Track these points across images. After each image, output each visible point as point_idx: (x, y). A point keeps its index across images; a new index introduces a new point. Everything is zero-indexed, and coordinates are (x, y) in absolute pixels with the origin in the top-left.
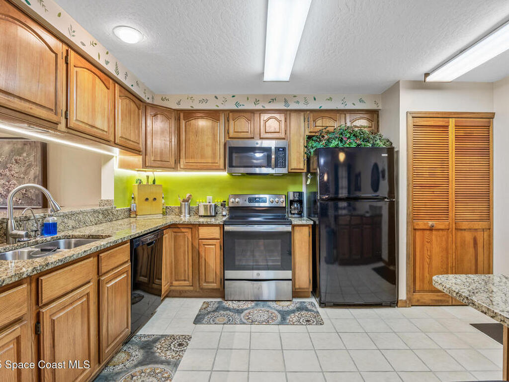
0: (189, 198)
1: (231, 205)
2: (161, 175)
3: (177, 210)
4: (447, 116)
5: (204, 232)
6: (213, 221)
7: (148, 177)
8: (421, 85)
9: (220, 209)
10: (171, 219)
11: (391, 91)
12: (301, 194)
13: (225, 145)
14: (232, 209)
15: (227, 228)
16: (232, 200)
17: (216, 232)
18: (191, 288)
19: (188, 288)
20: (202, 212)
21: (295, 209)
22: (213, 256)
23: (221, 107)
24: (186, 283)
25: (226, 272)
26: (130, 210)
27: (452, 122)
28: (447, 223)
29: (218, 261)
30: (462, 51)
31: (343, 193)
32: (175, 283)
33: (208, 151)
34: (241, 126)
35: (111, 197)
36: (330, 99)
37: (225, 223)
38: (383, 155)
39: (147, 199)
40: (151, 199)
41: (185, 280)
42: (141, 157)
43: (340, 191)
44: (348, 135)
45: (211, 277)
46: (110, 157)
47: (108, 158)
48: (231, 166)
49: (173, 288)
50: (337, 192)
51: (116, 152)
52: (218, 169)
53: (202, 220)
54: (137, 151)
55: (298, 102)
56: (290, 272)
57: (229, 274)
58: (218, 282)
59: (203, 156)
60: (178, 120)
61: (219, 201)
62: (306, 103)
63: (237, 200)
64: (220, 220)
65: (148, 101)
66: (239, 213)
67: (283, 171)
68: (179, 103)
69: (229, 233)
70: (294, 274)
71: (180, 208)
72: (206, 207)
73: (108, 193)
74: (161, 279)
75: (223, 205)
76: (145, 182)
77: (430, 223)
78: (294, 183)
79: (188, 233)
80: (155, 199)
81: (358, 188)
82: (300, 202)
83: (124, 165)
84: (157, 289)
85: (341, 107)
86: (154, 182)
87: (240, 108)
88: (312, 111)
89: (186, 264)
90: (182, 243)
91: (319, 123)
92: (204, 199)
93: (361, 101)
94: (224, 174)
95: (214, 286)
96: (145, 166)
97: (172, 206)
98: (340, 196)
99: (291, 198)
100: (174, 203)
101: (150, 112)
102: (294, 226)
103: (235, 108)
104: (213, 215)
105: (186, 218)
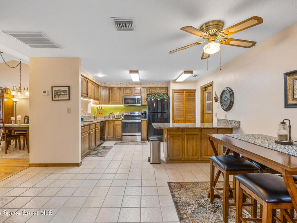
0: (112, 113)
1: (124, 115)
2: (104, 106)
3: (108, 117)
4: (183, 90)
5: (117, 122)
6: (119, 119)
7: (100, 107)
8: (174, 82)
9: (121, 116)
10: (106, 119)
11: (169, 82)
12: (145, 111)
13: (123, 97)
14: (125, 116)
15: (123, 121)
16: (125, 113)
17: (120, 122)
18: (113, 138)
19: (112, 138)
20: (116, 117)
21: (144, 116)
22: (119, 129)
23: (122, 86)
24: (112, 137)
25: (123, 133)
26: (95, 116)
27: (185, 91)
28: (183, 119)
29: (121, 131)
30: (179, 77)
31: (160, 111)
32: (108, 137)
33: (118, 99)
34: (128, 91)
35: (91, 113)
36: (154, 84)
37: (123, 120)
38: (166, 101)
39: (100, 113)
40: (101, 113)
41: (111, 136)
42: (99, 101)
43: (159, 110)
44: (157, 95)
45: (119, 135)
46: (91, 101)
47: (90, 102)
48: (124, 103)
49: (108, 138)
50: (157, 111)
51: (92, 100)
52: (121, 104)
53: (116, 119)
54: (98, 100)
55: (144, 85)
56: (141, 133)
57: (124, 134)
58: (121, 136)
59: (116, 101)
60: (109, 90)
61: (121, 114)
62: (147, 85)
63: (127, 113)
64: (121, 119)
65: (101, 85)
66: (126, 117)
67: (140, 105)
68: (109, 85)
69: (123, 122)
70: (142, 134)
71: (109, 116)
72: (117, 115)
73: (89, 111)
74: (105, 136)
75: (122, 115)
76: (99, 108)
77: (178, 119)
78: (144, 108)
79: (112, 123)
80: (102, 113)
81: (164, 110)
82: (145, 114)
83: (94, 103)
84: (104, 139)
85: (157, 86)
86: (101, 108)
87: (127, 86)
88: (148, 87)
89: (111, 131)
90: (110, 125)
91: (150, 91)
92: (117, 114)
93: (163, 84)
94: (122, 106)
95: (119, 137)
96: (100, 104)
97: (107, 115)
98: (159, 112)
99: (142, 113)
100: (107, 114)
101: (101, 88)
102: (142, 120)
103: (126, 86)
104: (119, 118)
105: (111, 118)
